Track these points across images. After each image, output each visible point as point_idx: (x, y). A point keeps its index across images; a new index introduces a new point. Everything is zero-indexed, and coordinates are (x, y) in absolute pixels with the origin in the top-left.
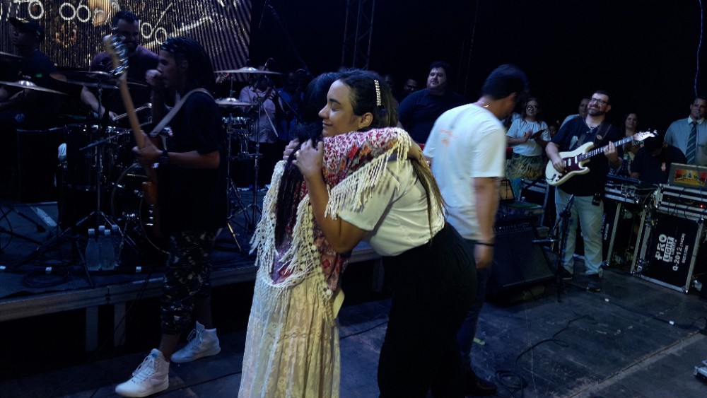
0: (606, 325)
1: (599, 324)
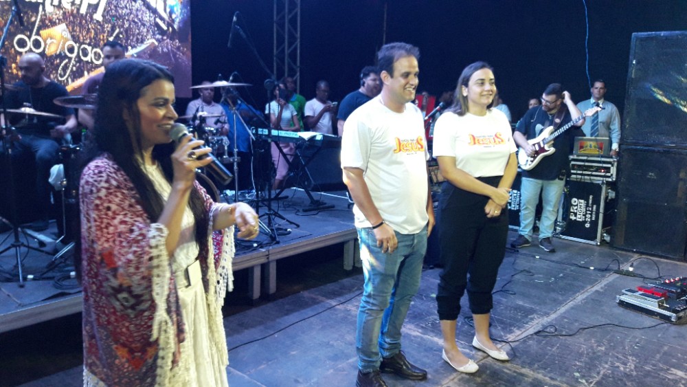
0: (541, 276)
1: (536, 276)
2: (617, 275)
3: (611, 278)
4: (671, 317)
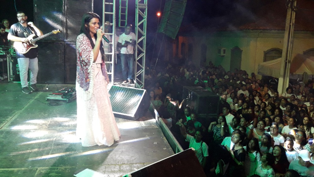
0: (11, 97)
2: (42, 92)
3: (40, 93)
4: (66, 100)
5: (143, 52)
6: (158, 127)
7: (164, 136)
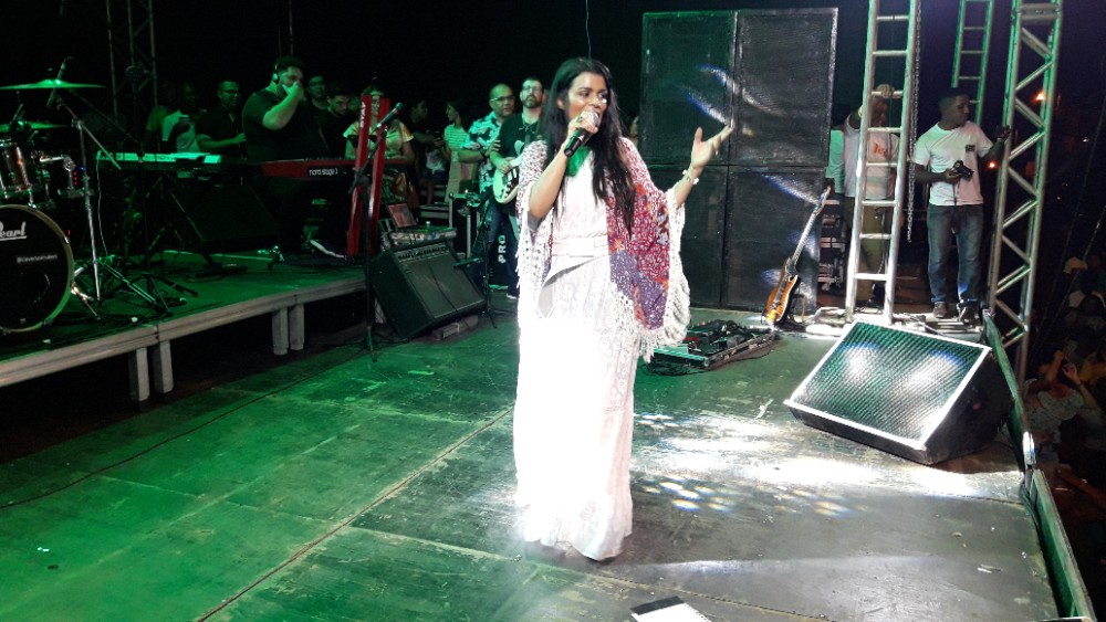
4: (703, 361)
5: (1033, 198)
6: (1022, 509)
7: (1038, 547)
